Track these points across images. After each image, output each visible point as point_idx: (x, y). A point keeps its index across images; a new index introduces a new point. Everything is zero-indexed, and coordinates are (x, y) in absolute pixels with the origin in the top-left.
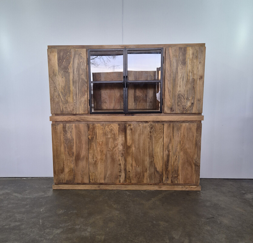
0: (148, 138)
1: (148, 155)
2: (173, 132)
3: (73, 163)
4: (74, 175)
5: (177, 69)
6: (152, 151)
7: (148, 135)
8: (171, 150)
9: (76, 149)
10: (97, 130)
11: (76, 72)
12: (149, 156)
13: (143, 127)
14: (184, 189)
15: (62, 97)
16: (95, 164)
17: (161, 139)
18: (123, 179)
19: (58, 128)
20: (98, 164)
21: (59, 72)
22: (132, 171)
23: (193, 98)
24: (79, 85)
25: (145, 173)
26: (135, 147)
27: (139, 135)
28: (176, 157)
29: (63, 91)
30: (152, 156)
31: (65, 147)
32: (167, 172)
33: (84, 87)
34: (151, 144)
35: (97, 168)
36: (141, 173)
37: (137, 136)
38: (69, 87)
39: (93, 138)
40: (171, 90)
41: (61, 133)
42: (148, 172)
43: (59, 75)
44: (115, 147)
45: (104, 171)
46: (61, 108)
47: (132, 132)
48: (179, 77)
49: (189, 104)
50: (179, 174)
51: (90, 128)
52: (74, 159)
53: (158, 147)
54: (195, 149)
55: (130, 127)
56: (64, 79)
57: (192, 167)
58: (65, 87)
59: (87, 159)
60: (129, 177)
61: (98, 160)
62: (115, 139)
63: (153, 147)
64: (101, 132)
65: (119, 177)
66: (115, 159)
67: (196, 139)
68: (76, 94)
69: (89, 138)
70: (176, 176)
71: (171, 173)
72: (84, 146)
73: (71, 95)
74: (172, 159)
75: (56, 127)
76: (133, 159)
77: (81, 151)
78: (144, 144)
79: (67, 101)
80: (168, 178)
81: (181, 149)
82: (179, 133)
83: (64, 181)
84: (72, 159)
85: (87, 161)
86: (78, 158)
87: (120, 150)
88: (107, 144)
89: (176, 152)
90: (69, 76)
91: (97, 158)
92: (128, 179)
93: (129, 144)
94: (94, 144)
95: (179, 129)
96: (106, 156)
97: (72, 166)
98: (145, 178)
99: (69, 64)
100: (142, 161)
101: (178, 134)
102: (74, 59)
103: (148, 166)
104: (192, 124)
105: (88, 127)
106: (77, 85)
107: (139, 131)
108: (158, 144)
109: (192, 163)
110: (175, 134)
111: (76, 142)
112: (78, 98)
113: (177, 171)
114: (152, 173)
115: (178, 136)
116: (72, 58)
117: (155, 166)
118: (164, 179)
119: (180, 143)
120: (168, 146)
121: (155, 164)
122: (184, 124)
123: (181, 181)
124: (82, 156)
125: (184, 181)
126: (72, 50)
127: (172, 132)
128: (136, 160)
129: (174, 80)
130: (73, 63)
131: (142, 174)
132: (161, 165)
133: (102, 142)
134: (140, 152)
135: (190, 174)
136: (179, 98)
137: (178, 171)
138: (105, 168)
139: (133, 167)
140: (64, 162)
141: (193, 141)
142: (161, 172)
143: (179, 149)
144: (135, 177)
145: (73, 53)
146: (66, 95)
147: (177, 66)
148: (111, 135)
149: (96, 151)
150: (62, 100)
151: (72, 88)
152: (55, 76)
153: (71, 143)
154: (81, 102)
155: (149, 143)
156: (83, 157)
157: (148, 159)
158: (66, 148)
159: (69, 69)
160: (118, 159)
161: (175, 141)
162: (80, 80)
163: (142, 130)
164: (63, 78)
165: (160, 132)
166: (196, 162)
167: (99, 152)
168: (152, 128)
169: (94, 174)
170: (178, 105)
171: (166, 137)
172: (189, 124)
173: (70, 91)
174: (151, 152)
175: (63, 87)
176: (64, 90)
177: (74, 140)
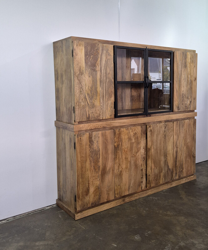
0: (163, 138)
1: (163, 155)
2: (180, 129)
3: (99, 179)
4: (100, 194)
5: (181, 71)
6: (166, 149)
7: (163, 135)
8: (178, 146)
9: (103, 162)
10: (123, 136)
11: (104, 71)
13: (160, 127)
14: (187, 181)
15: (88, 100)
16: (121, 174)
17: (172, 137)
18: (145, 184)
19: (84, 139)
20: (123, 174)
21: (86, 70)
22: (151, 175)
23: (191, 97)
24: (106, 86)
25: (161, 174)
26: (154, 148)
27: (157, 135)
28: (182, 152)
29: (89, 92)
30: (166, 155)
31: (91, 162)
32: (176, 168)
33: (111, 88)
35: (122, 179)
36: (158, 175)
37: (155, 137)
38: (96, 89)
39: (119, 145)
40: (178, 90)
41: (86, 144)
42: (163, 171)
43: (86, 74)
44: (138, 151)
45: (129, 180)
46: (88, 114)
47: (151, 133)
48: (183, 79)
49: (189, 102)
50: (183, 167)
51: (117, 133)
52: (100, 174)
53: (170, 145)
54: (193, 142)
55: (150, 129)
56: (91, 79)
57: (191, 159)
58: (92, 88)
59: (113, 170)
60: (149, 181)
61: (123, 170)
62: (138, 143)
63: (167, 146)
64: (126, 137)
65: (141, 183)
66: (138, 164)
67: (193, 133)
68: (103, 96)
69: (115, 146)
70: (182, 170)
71: (178, 168)
72: (110, 156)
73: (98, 98)
74: (179, 155)
75: (82, 138)
76: (152, 162)
77: (107, 163)
78: (160, 144)
79: (94, 104)
80: (176, 173)
81: (185, 144)
82: (184, 130)
83: (88, 205)
84: (98, 175)
85: (113, 174)
86: (104, 173)
87: (142, 154)
88: (131, 150)
89: (181, 147)
90: (96, 74)
91: (122, 167)
92: (148, 184)
93: (149, 146)
94: (119, 152)
95: (183, 126)
96: (130, 162)
97: (98, 183)
98: (161, 178)
99: (97, 61)
100: (159, 162)
102: (101, 55)
103: (163, 165)
104: (190, 120)
105: (115, 133)
106: (105, 86)
107: (156, 131)
108: (170, 142)
109: (191, 156)
110: (181, 131)
111: (103, 153)
112: (104, 101)
114: (166, 172)
115: (183, 132)
116: (100, 54)
117: (168, 164)
118: (174, 175)
119: (184, 139)
120: (177, 143)
121: (168, 162)
122: (186, 121)
123: (185, 174)
124: (108, 168)
126: (99, 45)
128: (155, 162)
129: (180, 81)
130: (101, 60)
132: (172, 162)
133: (127, 148)
134: (157, 152)
135: (190, 166)
136: (183, 97)
137: (183, 165)
138: (129, 177)
139: (152, 170)
140: (89, 181)
141: (191, 135)
142: (172, 169)
143: (183, 144)
144: (154, 180)
145: (101, 49)
146: (93, 97)
147: (181, 68)
148: (135, 140)
149: (121, 160)
150: (88, 104)
151: (99, 89)
152: (82, 74)
153: (98, 155)
154: (108, 105)
155: (164, 143)
156: (109, 170)
157: (163, 159)
159: (96, 67)
160: (140, 164)
161: (181, 138)
162: (108, 80)
163: (159, 130)
164: (90, 77)
165: (171, 130)
166: (193, 154)
167: (124, 160)
168: (166, 127)
169: (119, 187)
170: (182, 104)
171: (175, 135)
173: (96, 92)
174: (165, 151)
175: (89, 88)
176: (91, 91)
177: (101, 151)
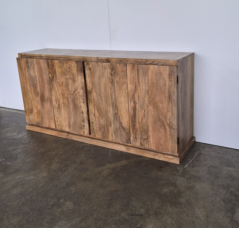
0: (110, 82)
1: (111, 105)
2: (138, 76)
3: (39, 104)
4: (42, 117)
6: (116, 100)
7: (109, 79)
8: (137, 102)
9: (40, 89)
10: (56, 68)
12: (113, 107)
13: (102, 67)
16: (59, 107)
17: (125, 86)
18: (87, 130)
20: (61, 108)
22: (96, 123)
25: (110, 128)
26: (96, 92)
27: (99, 77)
28: (145, 111)
30: (115, 107)
31: (30, 85)
32: (135, 130)
34: (113, 91)
35: (61, 113)
36: (105, 127)
37: (96, 79)
39: (54, 77)
41: (25, 69)
42: (113, 126)
44: (76, 90)
45: (68, 117)
47: (91, 73)
50: (150, 136)
51: (50, 64)
52: (40, 99)
53: (121, 96)
54: (168, 103)
55: (88, 67)
57: (165, 129)
59: (51, 101)
60: (93, 129)
61: (61, 104)
62: (74, 81)
63: (116, 95)
64: (60, 70)
65: (83, 127)
66: (77, 105)
67: (169, 89)
69: (50, 78)
70: (146, 137)
71: (139, 132)
72: (46, 85)
74: (140, 114)
75: (21, 62)
76: (95, 107)
77: (44, 91)
78: (105, 90)
80: (136, 138)
81: (150, 102)
82: (147, 80)
83: (34, 122)
84: (38, 99)
85: (51, 104)
86: (43, 99)
87: (81, 94)
88: (67, 86)
89: (143, 104)
91: (59, 101)
93: (89, 88)
94: (55, 84)
95: (146, 73)
96: (68, 100)
97: (39, 107)
98: (110, 133)
100: (105, 112)
101: (145, 80)
103: (112, 119)
104: (162, 68)
105: (48, 64)
107: (98, 72)
108: (121, 91)
109: (166, 124)
110: (141, 80)
111: (39, 81)
113: (146, 132)
114: (118, 129)
115: (145, 83)
117: (120, 120)
118: (132, 138)
119: (148, 94)
120: (134, 96)
121: (119, 117)
122: (151, 67)
123: (152, 146)
124: (46, 97)
125: (156, 147)
127: (136, 76)
128: (99, 110)
131: (106, 129)
132: (127, 120)
133: (62, 83)
134: (102, 100)
135: (164, 139)
137: (148, 132)
138: (68, 114)
139: (96, 118)
140: (31, 102)
141: (165, 92)
142: (127, 129)
143: (147, 101)
144: (99, 131)
148: (70, 76)
149: (58, 93)
153: (35, 81)
155: (111, 89)
156: (48, 99)
157: (111, 110)
158: (32, 87)
160: (80, 105)
161: (141, 90)
163: (101, 71)
165: (122, 76)
166: (170, 122)
167: (61, 94)
168: (112, 69)
169: (59, 119)
171: (131, 83)
172: (159, 67)
174: (114, 102)
177: (37, 78)
